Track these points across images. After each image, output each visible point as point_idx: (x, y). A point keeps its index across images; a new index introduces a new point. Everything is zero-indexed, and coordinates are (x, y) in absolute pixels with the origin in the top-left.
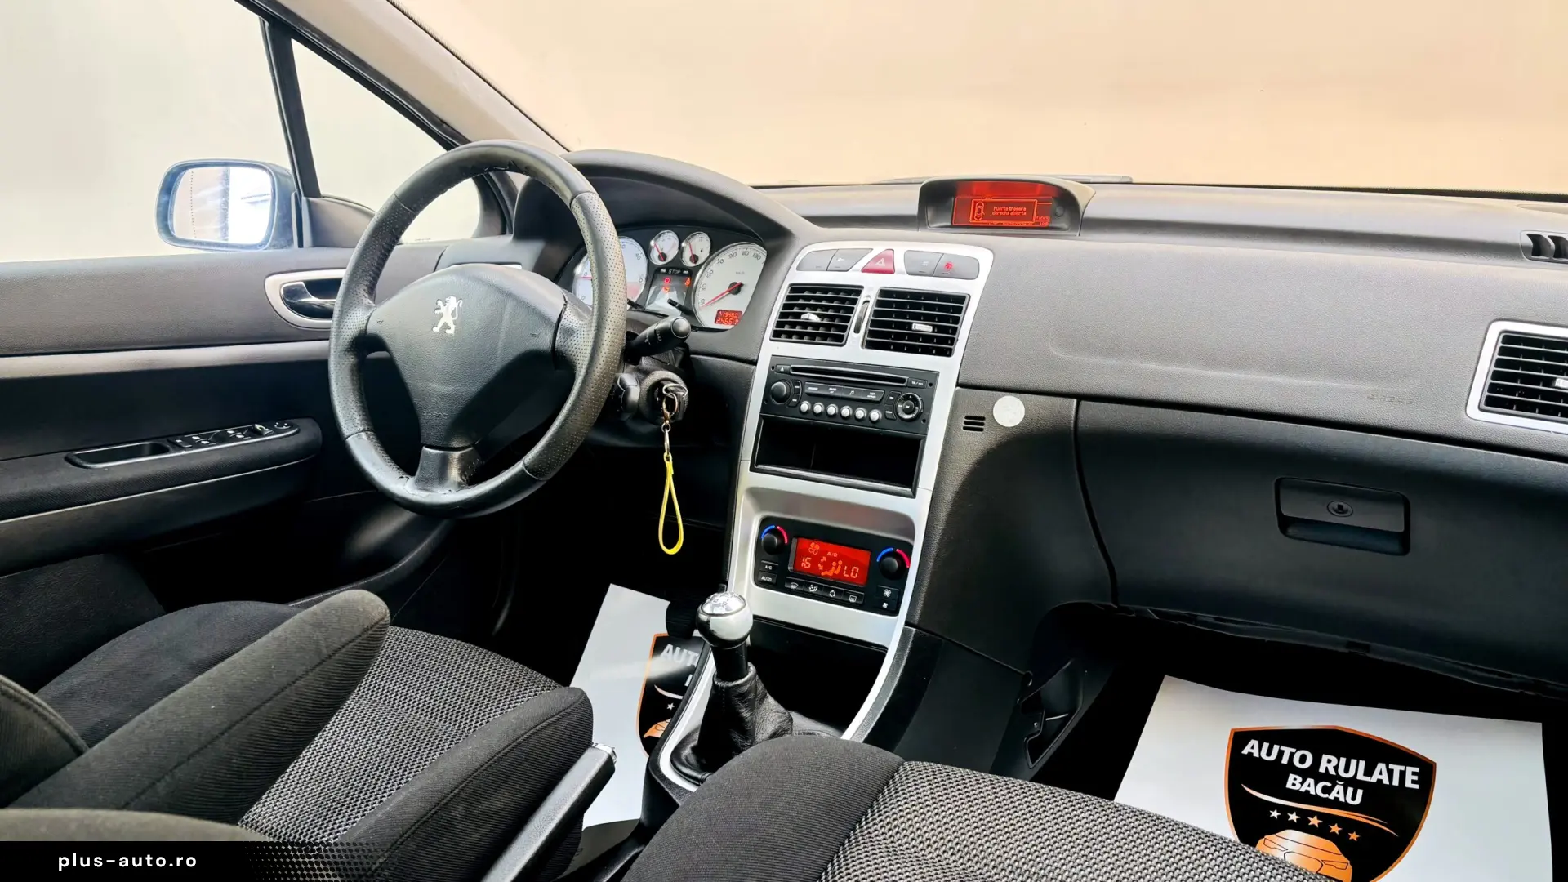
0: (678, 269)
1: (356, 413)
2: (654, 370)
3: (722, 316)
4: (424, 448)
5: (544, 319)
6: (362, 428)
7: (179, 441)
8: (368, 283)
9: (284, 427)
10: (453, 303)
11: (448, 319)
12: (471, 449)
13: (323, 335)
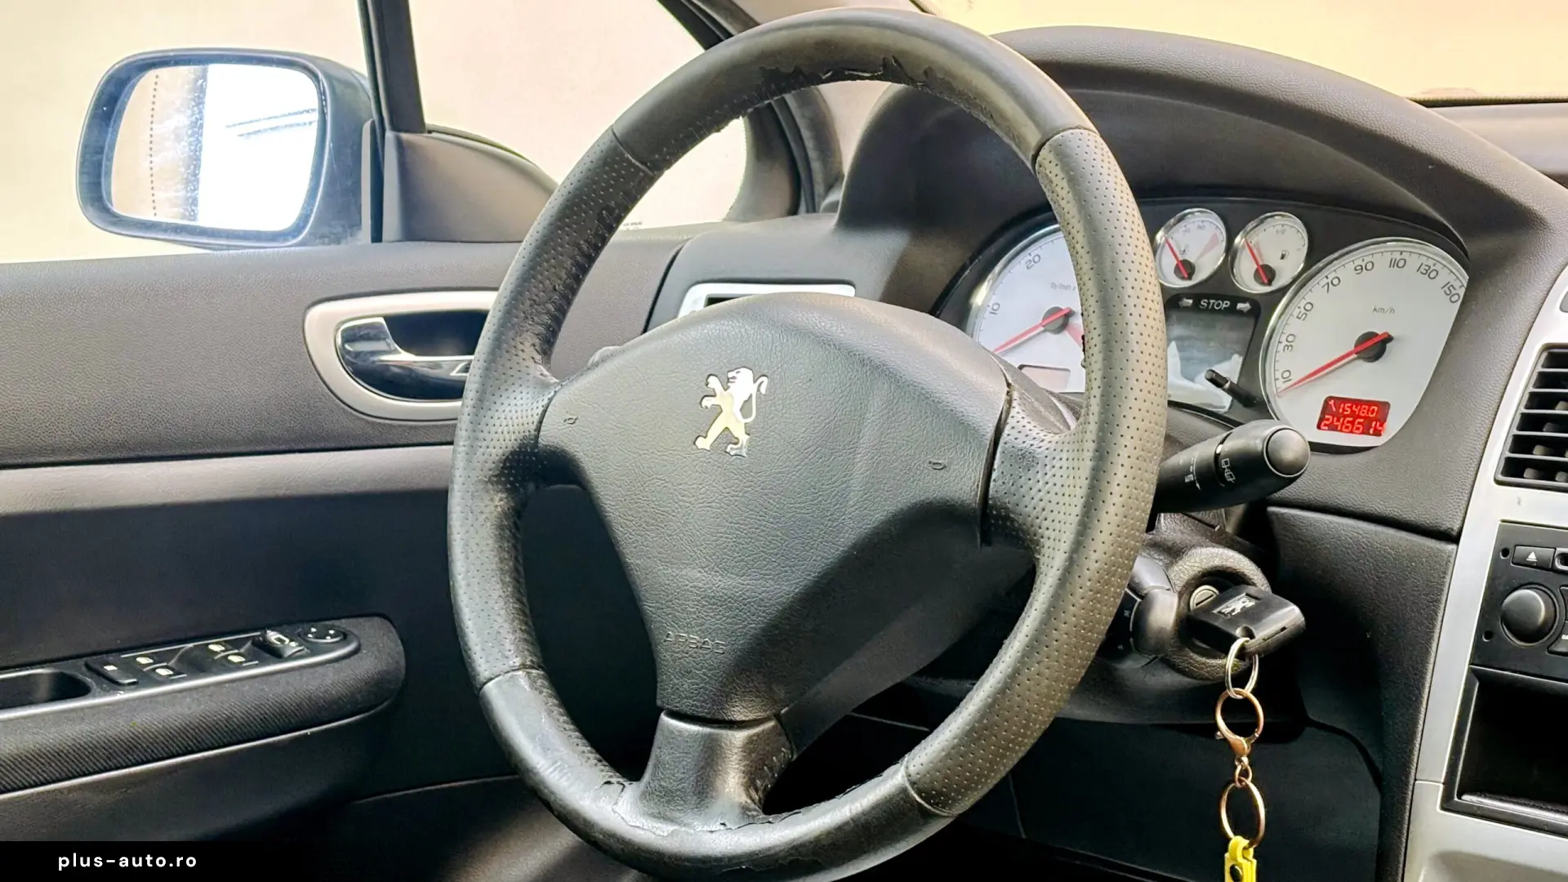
0: (1223, 298)
1: (506, 625)
2: (1193, 546)
3: (1336, 412)
4: (665, 719)
5: (962, 427)
6: (517, 661)
7: (110, 668)
8: (541, 329)
9: (329, 639)
10: (745, 384)
11: (733, 421)
12: (771, 724)
13: (441, 435)
